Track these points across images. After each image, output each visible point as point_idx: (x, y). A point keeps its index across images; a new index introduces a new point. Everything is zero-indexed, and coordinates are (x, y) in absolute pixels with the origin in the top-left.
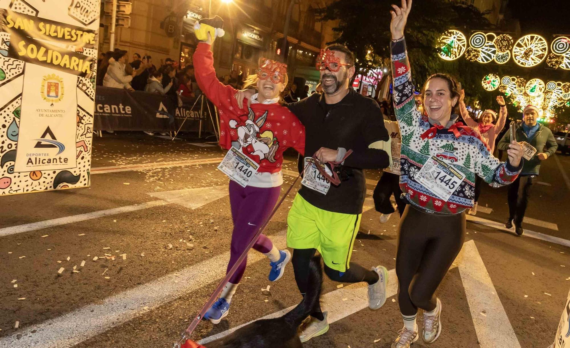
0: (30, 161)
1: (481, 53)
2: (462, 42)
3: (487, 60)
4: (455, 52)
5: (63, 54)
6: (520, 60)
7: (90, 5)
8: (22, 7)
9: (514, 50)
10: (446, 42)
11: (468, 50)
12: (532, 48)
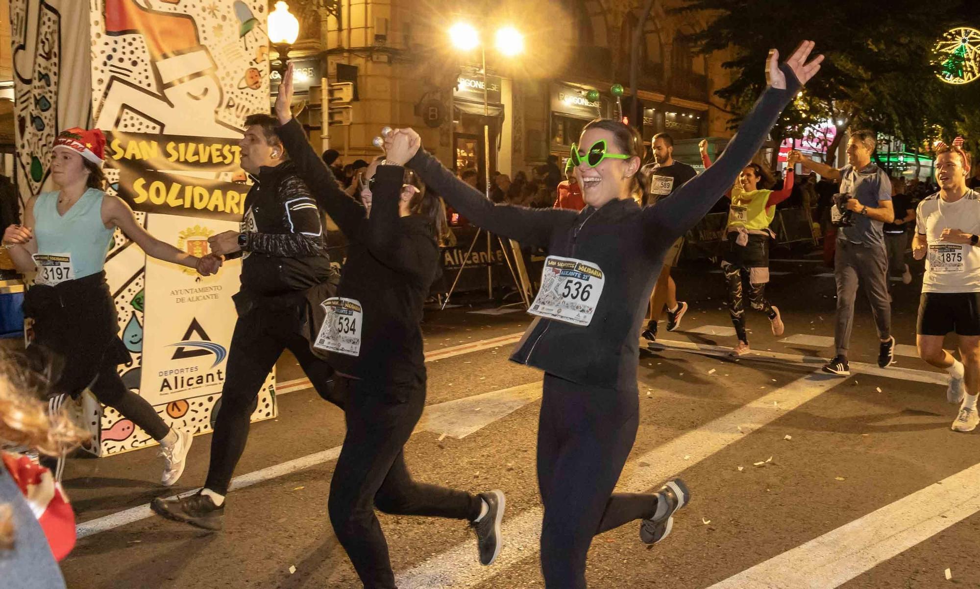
0: (166, 384)
5: (211, 190)
7: (253, 99)
8: (136, 123)
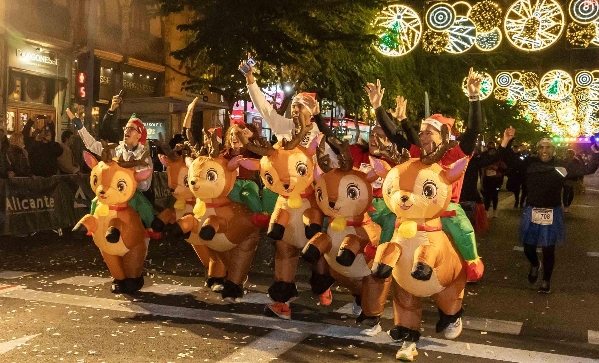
1: (450, 37)
2: (414, 23)
3: (462, 47)
4: (405, 41)
6: (521, 41)
9: (506, 25)
10: (386, 26)
11: (427, 35)
12: (537, 18)
